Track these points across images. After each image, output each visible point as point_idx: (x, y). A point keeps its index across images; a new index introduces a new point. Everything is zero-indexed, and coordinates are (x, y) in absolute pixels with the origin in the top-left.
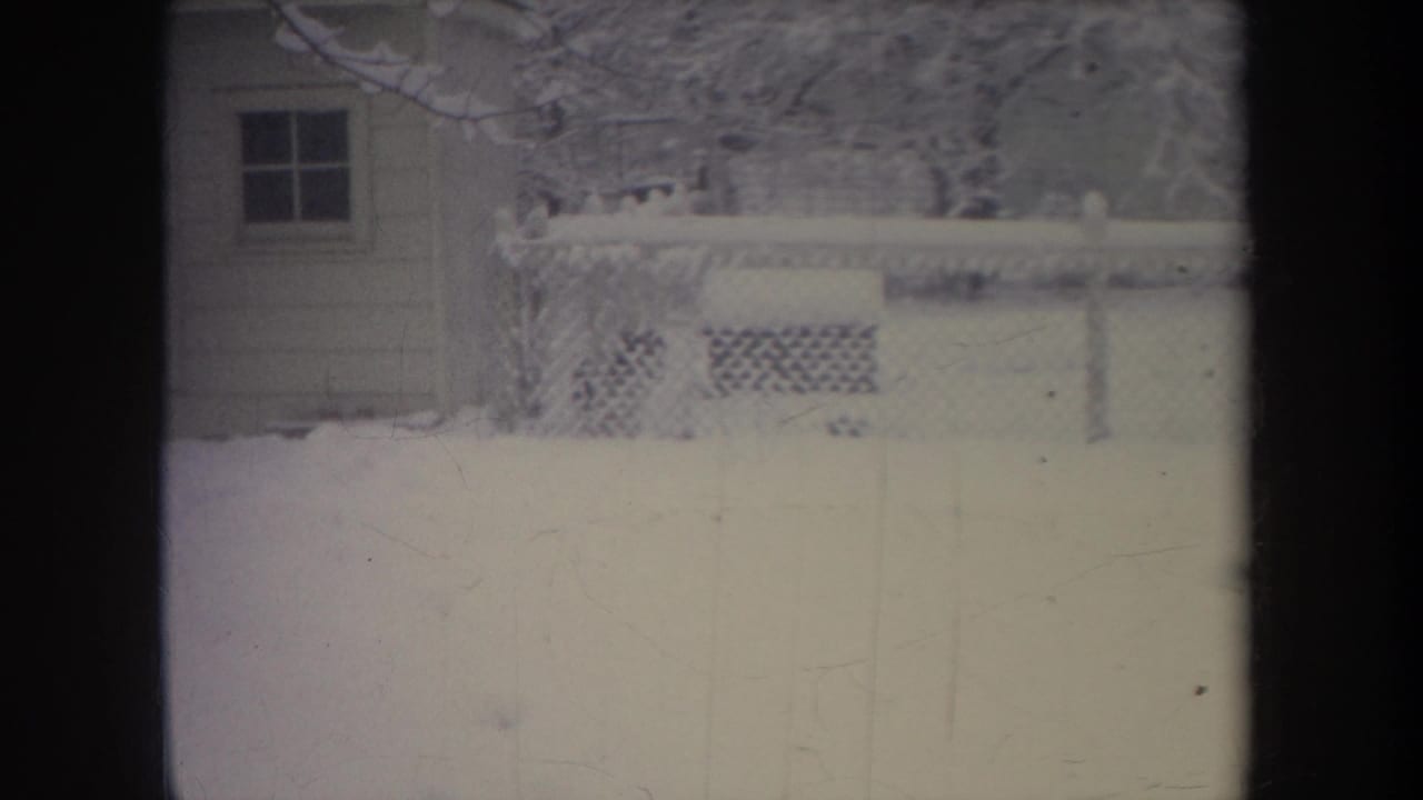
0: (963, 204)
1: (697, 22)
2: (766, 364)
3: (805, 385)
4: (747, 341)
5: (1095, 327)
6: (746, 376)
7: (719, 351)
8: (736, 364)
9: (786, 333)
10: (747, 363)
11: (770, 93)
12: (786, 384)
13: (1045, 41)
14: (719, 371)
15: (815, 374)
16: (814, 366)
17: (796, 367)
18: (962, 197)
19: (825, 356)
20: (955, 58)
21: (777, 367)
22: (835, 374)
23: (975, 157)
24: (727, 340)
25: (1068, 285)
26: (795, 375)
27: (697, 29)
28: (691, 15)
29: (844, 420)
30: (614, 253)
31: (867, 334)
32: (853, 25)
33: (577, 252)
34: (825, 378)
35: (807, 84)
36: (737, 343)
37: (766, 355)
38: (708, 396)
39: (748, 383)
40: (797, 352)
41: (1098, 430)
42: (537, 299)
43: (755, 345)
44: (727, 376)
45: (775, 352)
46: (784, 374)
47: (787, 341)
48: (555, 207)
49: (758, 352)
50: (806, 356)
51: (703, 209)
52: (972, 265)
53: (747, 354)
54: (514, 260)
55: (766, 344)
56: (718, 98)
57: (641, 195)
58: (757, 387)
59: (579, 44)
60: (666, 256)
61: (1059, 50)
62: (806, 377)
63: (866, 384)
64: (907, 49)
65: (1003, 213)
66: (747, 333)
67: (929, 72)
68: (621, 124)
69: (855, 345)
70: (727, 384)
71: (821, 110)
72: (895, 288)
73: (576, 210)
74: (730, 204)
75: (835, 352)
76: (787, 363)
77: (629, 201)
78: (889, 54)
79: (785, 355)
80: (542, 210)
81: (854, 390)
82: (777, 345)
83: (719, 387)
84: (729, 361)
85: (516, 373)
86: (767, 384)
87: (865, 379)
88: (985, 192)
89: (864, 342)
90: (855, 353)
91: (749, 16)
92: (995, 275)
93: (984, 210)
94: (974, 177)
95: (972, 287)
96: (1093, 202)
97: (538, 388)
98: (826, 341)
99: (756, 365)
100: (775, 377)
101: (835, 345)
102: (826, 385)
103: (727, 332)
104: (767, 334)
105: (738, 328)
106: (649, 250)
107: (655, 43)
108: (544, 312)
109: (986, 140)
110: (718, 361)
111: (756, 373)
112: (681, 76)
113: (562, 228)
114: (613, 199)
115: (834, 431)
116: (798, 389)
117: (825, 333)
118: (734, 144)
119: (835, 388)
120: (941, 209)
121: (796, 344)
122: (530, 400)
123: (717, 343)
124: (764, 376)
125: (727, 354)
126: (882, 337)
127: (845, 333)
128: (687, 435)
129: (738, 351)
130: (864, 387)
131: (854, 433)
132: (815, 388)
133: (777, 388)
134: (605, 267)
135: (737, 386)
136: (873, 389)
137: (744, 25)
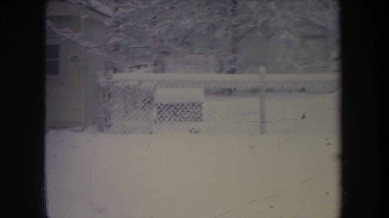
0: (227, 70)
1: (156, 20)
2: (172, 113)
3: (183, 119)
4: (167, 107)
5: (262, 103)
6: (167, 117)
7: (159, 110)
8: (164, 114)
9: (178, 105)
10: (167, 113)
11: (176, 40)
12: (178, 119)
13: (251, 25)
14: (159, 116)
15: (186, 116)
16: (185, 114)
17: (180, 114)
18: (227, 68)
19: (188, 111)
20: (227, 29)
21: (175, 114)
22: (191, 116)
23: (231, 57)
24: (162, 107)
25: (255, 91)
26: (180, 116)
27: (156, 22)
28: (154, 18)
29: (194, 129)
30: (131, 84)
31: (199, 105)
32: (199, 21)
33: (120, 84)
34: (188, 117)
35: (186, 37)
36: (164, 108)
37: (172, 111)
38: (156, 122)
39: (167, 119)
40: (180, 110)
41: (263, 131)
42: (110, 95)
43: (169, 108)
44: (161, 117)
45: (175, 110)
46: (177, 116)
47: (178, 107)
48: (115, 71)
49: (170, 110)
50: (183, 111)
51: (156, 71)
52: (228, 86)
53: (167, 111)
54: (103, 85)
55: (172, 109)
56: (161, 41)
57: (139, 67)
58: (170, 120)
59: (121, 27)
60: (144, 84)
61: (254, 28)
62: (183, 117)
63: (199, 119)
64: (214, 27)
65: (238, 72)
66: (167, 105)
67: (219, 34)
68: (135, 48)
69: (196, 108)
70: (161, 119)
71: (190, 44)
72: (207, 92)
73: (121, 71)
74: (163, 70)
75: (191, 110)
76: (178, 113)
77: (136, 69)
78: (208, 28)
79: (177, 111)
80: (111, 72)
81: (196, 121)
82: (175, 108)
83: (159, 120)
84: (162, 113)
85: (104, 116)
86: (172, 119)
87: (199, 118)
88: (233, 66)
89: (199, 108)
90: (196, 111)
91: (170, 18)
92: (235, 89)
93: (233, 71)
94: (230, 62)
95: (229, 92)
96: (262, 69)
97: (110, 121)
98: (189, 107)
99: (169, 114)
100: (174, 117)
101: (191, 108)
102: (188, 119)
103: (162, 105)
104: (172, 105)
105: (165, 104)
106: (140, 83)
107: (144, 26)
108: (112, 100)
109: (234, 51)
110: (159, 113)
111: (169, 116)
112: (151, 35)
113: (117, 77)
114: (131, 69)
115: (191, 132)
116: (180, 120)
117: (188, 105)
118: (166, 53)
119: (191, 120)
120: (221, 71)
121: (180, 108)
122: (108, 123)
123: (159, 108)
124: (172, 117)
125: (161, 111)
126: (204, 106)
127: (193, 105)
128: (151, 133)
129: (164, 110)
130: (199, 120)
131: (196, 132)
132: (186, 120)
133: (175, 120)
134: (128, 87)
135: (164, 120)
136: (201, 121)
137: (169, 21)
